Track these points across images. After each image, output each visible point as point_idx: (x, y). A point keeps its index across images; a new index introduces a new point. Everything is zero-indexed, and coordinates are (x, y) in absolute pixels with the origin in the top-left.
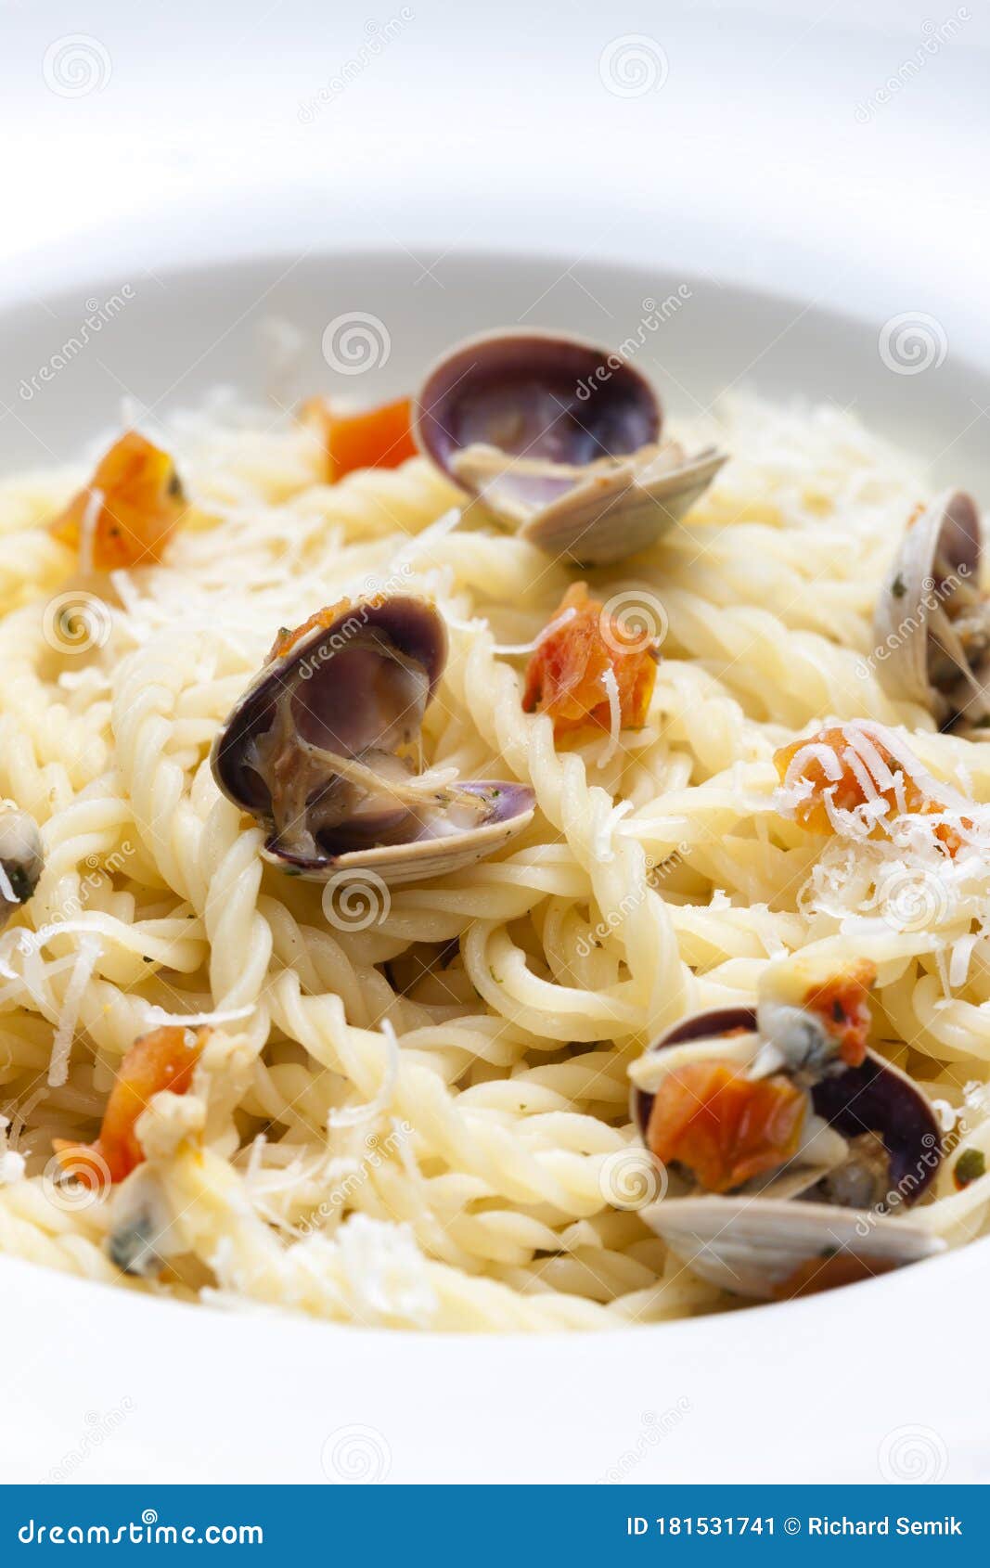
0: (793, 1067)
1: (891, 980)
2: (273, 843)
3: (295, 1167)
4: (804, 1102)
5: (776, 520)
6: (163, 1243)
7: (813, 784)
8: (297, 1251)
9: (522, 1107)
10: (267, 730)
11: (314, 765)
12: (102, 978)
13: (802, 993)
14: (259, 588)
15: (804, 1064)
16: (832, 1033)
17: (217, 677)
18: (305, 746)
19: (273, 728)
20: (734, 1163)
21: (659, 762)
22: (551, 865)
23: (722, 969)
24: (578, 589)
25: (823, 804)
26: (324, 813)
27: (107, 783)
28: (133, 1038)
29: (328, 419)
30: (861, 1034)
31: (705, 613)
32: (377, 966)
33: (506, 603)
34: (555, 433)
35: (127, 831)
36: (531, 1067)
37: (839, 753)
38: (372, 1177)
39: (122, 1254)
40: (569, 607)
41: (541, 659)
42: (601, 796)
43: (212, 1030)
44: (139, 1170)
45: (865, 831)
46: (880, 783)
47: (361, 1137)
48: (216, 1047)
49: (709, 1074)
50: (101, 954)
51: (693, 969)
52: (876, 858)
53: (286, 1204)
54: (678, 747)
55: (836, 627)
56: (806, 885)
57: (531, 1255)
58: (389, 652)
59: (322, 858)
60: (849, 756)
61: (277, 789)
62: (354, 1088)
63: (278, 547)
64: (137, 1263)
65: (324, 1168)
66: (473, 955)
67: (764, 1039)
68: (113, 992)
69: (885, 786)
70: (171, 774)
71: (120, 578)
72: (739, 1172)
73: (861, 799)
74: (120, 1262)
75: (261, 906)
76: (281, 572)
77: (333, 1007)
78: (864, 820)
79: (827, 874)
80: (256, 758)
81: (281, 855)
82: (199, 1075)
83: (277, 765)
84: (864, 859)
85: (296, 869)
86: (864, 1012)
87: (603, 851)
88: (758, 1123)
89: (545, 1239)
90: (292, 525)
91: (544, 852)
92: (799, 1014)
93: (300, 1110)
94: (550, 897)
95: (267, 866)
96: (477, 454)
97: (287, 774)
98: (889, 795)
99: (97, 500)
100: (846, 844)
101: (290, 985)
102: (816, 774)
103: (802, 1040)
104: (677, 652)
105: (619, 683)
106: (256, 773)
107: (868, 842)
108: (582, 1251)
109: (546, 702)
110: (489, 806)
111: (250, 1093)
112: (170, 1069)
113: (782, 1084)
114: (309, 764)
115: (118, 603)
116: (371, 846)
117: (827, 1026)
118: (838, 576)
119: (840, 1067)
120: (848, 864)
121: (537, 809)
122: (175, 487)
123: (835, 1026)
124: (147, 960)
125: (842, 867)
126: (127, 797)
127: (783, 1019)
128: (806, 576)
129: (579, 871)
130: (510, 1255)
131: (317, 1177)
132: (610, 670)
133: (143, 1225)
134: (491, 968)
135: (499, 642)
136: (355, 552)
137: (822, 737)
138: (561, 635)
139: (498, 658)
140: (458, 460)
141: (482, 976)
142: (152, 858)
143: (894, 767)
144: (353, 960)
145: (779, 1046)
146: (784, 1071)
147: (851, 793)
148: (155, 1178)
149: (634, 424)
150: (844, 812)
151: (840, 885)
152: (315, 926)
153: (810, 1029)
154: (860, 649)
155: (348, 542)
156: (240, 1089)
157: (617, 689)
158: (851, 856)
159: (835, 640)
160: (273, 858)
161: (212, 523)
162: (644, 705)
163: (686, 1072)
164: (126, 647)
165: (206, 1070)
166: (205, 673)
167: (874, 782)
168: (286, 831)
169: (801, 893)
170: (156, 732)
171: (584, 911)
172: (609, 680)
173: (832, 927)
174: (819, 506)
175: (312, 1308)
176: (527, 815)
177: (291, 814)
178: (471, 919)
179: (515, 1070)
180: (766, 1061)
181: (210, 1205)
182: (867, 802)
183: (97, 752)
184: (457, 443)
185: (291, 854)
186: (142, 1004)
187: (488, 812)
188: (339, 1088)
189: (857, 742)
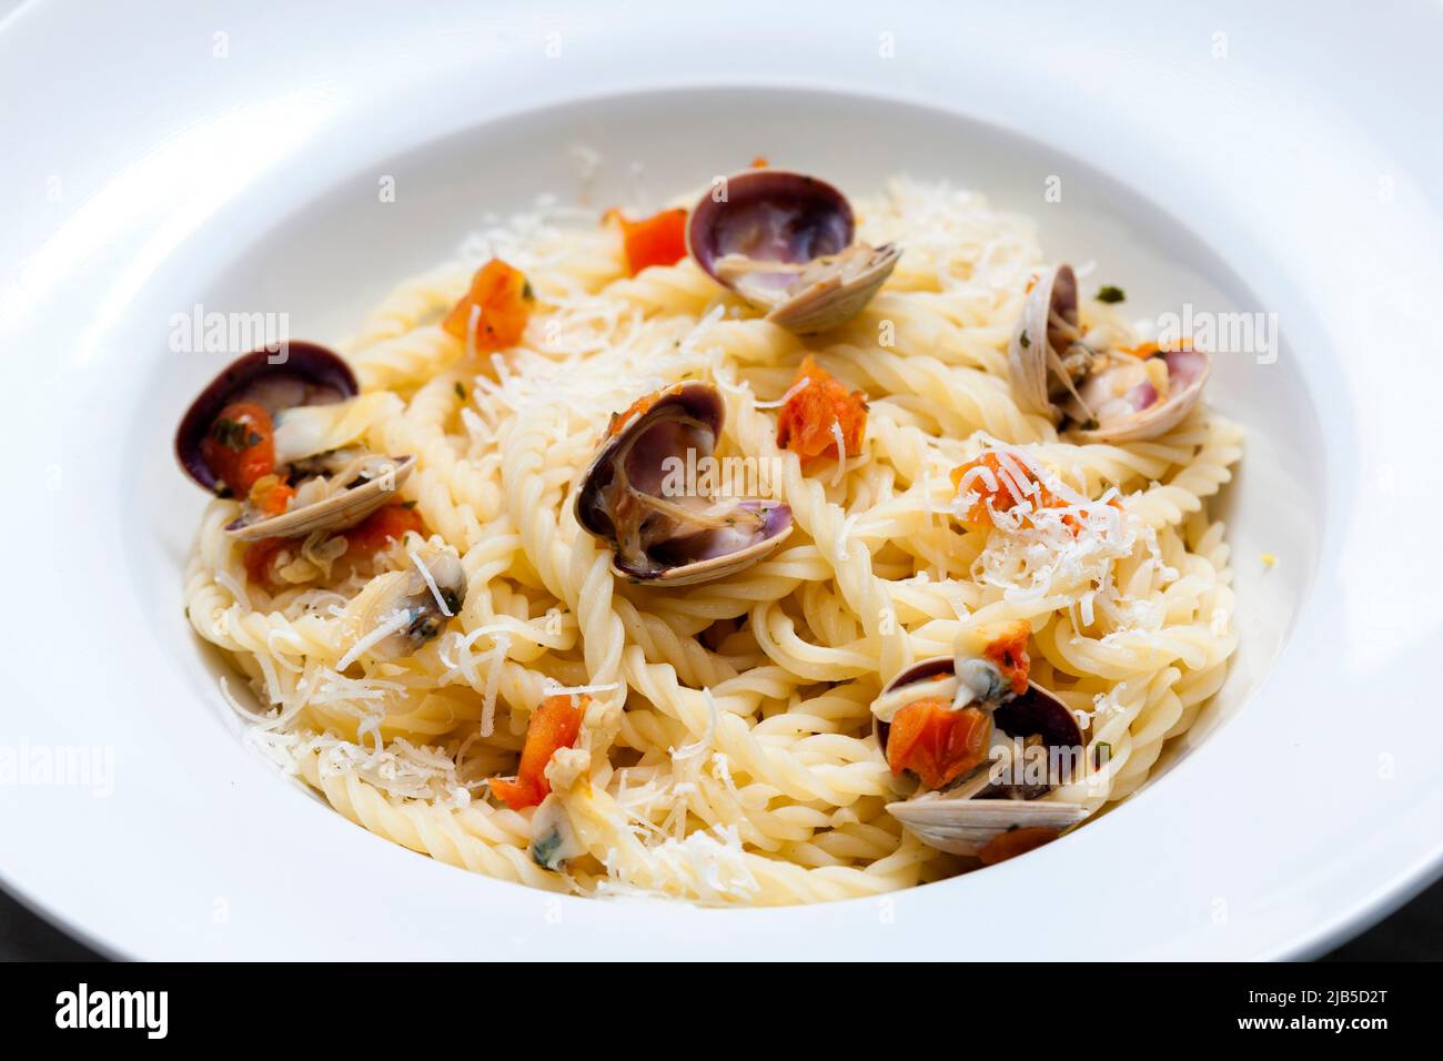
0: (981, 700)
1: (1041, 627)
2: (619, 561)
3: (651, 785)
4: (990, 721)
5: (934, 287)
6: (569, 850)
7: (979, 495)
8: (659, 851)
9: (799, 731)
10: (609, 483)
11: (643, 506)
12: (510, 659)
13: (983, 648)
14: (589, 355)
15: (988, 697)
16: (1005, 674)
17: (569, 435)
18: (636, 493)
19: (613, 482)
20: (946, 768)
21: (872, 475)
22: (805, 560)
23: (927, 627)
24: (809, 360)
25: (986, 508)
26: (651, 536)
27: (502, 523)
28: (536, 706)
29: (625, 224)
30: (1024, 673)
31: (895, 363)
32: (694, 637)
33: (759, 364)
34: (783, 236)
35: (519, 556)
36: (803, 700)
37: (995, 472)
38: (704, 793)
39: (542, 859)
40: (804, 376)
41: (788, 412)
42: (835, 509)
43: (590, 699)
44: (548, 799)
45: (1016, 524)
46: (1024, 491)
47: (695, 767)
48: (595, 712)
49: (926, 710)
50: (510, 645)
51: (905, 626)
52: (1024, 542)
53: (648, 810)
54: (883, 461)
55: (983, 361)
56: (977, 562)
57: (811, 833)
58: (687, 420)
59: (654, 572)
60: (1001, 474)
61: (620, 525)
62: (687, 731)
63: (598, 324)
64: (553, 864)
65: (672, 789)
66: (759, 624)
67: (960, 682)
68: (520, 671)
69: (1028, 492)
70: (546, 515)
71: (496, 358)
72: (949, 775)
73: (1012, 502)
74: (540, 862)
75: (615, 606)
76: (602, 341)
77: (668, 674)
78: (1015, 516)
79: (992, 555)
80: (603, 502)
81: (626, 570)
82: (583, 731)
83: (618, 508)
84: (1016, 544)
85: (636, 579)
86: (1025, 657)
87: (842, 554)
88: (961, 739)
89: (820, 820)
90: (607, 306)
91: (800, 551)
92: (983, 663)
93: (650, 742)
94: (804, 583)
95: (616, 579)
96: (730, 261)
97: (625, 513)
98: (1031, 498)
99: (476, 311)
100: (1002, 534)
101: (638, 659)
102: (979, 485)
103: (985, 680)
104: (879, 394)
105: (844, 432)
106: (603, 513)
107: (1019, 532)
108: (845, 828)
109: (793, 442)
110: (760, 520)
111: (619, 736)
112: (563, 726)
113: (974, 713)
114: (640, 506)
115: (497, 381)
116: (686, 563)
117: (1001, 669)
118: (982, 323)
119: (1012, 696)
120: (1006, 549)
121: (795, 525)
122: (527, 292)
123: (1007, 669)
124: (540, 645)
125: (1000, 550)
126: (517, 532)
127: (973, 668)
128: (958, 325)
129: (822, 562)
130: (798, 835)
131: (668, 793)
132: (837, 423)
133: (555, 839)
134: (771, 634)
135: (758, 399)
136: (652, 324)
137: (982, 460)
138: (800, 396)
139: (758, 410)
140: (719, 265)
141: (766, 642)
142: (537, 572)
143: (1032, 479)
144: (678, 634)
145: (969, 686)
146: (975, 703)
147: (1005, 500)
148: (559, 804)
149: (836, 225)
150: (1001, 513)
151: (1001, 563)
152: (652, 613)
153: (990, 673)
154: (999, 374)
155: (646, 318)
156: (611, 738)
157: (842, 435)
158: (1007, 543)
159: (981, 369)
160: (621, 574)
161: (553, 309)
162: (860, 439)
163: (908, 709)
164: (505, 412)
165: (588, 728)
166: (560, 433)
167: (1020, 490)
168: (627, 552)
169: (973, 567)
170: (535, 486)
171: (829, 586)
172: (836, 430)
173: (998, 595)
174: (965, 270)
175: (672, 890)
176: (788, 530)
177: (629, 539)
178: (756, 602)
179: (791, 704)
180: (963, 698)
181: (599, 824)
182: (1016, 504)
183: (490, 495)
184: (717, 253)
185: (632, 568)
186: (540, 677)
187: (761, 524)
188: (675, 731)
189: (1006, 463)
